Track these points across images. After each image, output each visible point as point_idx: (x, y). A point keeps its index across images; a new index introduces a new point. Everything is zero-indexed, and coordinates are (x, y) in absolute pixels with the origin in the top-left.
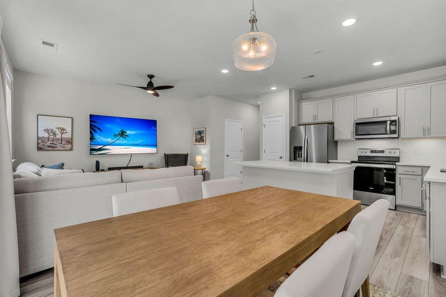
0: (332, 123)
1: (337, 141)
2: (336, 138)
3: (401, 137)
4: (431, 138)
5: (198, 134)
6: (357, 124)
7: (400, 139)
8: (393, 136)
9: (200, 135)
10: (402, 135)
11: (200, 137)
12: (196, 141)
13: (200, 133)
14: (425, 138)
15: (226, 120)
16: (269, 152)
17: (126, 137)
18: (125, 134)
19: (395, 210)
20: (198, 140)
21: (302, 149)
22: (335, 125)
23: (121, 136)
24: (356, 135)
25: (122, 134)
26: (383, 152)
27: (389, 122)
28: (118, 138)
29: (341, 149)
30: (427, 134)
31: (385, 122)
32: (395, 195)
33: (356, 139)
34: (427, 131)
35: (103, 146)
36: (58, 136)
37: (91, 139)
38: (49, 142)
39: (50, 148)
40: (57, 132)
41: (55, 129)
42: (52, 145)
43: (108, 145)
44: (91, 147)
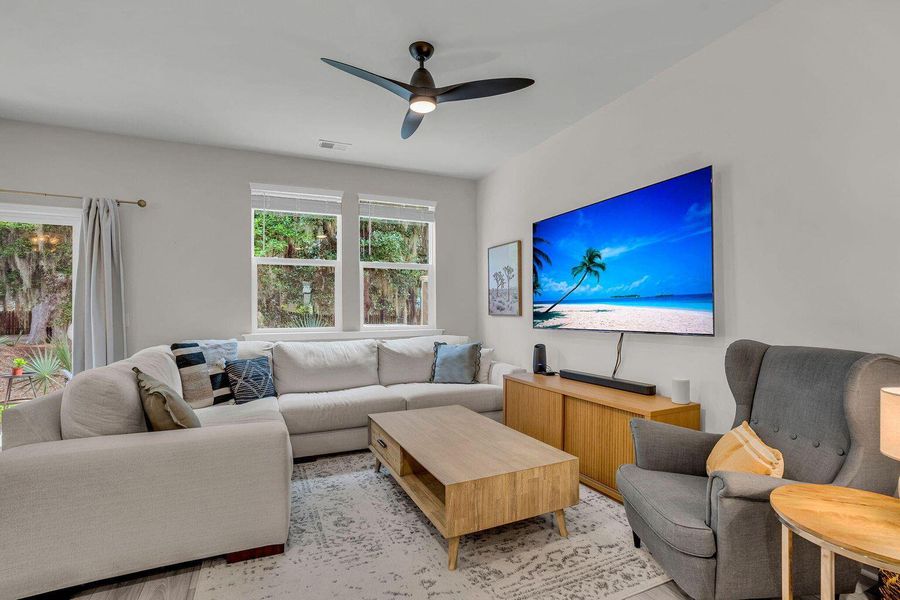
17: (600, 270)
18: (597, 260)
23: (589, 269)
25: (591, 264)
28: (580, 276)
35: (551, 305)
36: (506, 286)
37: (534, 288)
38: (499, 299)
39: (498, 312)
40: (505, 277)
41: (503, 272)
42: (500, 304)
43: (561, 301)
44: (535, 308)
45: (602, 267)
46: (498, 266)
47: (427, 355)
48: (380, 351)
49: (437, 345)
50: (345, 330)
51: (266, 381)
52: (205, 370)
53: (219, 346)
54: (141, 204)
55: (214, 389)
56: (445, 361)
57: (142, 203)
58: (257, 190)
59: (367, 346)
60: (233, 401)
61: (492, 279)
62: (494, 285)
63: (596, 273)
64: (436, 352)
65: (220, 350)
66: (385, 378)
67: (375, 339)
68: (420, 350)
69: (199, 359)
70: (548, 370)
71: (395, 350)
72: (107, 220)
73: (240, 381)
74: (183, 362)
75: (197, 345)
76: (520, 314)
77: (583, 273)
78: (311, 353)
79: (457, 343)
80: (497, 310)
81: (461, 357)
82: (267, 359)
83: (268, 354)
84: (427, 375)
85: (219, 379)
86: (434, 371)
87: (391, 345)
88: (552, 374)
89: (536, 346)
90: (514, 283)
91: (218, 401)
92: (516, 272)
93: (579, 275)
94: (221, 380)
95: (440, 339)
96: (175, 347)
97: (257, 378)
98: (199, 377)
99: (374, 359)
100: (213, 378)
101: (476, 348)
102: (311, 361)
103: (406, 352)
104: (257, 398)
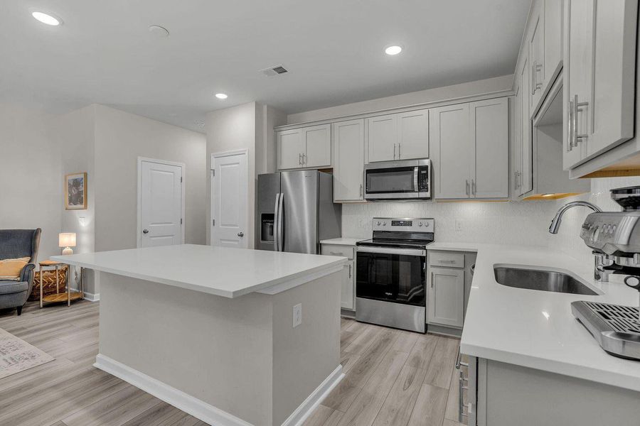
0: (330, 170)
1: (340, 205)
2: (338, 197)
3: (436, 197)
4: (476, 199)
5: (74, 186)
6: (368, 172)
7: (434, 200)
8: (423, 195)
9: (77, 189)
10: (437, 196)
11: (77, 193)
12: (71, 201)
13: (76, 183)
14: (468, 199)
15: (140, 159)
16: (222, 225)
19: (425, 333)
20: (73, 198)
21: (273, 219)
22: (335, 174)
24: (367, 193)
26: (409, 223)
27: (416, 170)
29: (346, 218)
30: (471, 193)
31: (411, 169)
32: (425, 306)
33: (367, 199)
34: (471, 186)
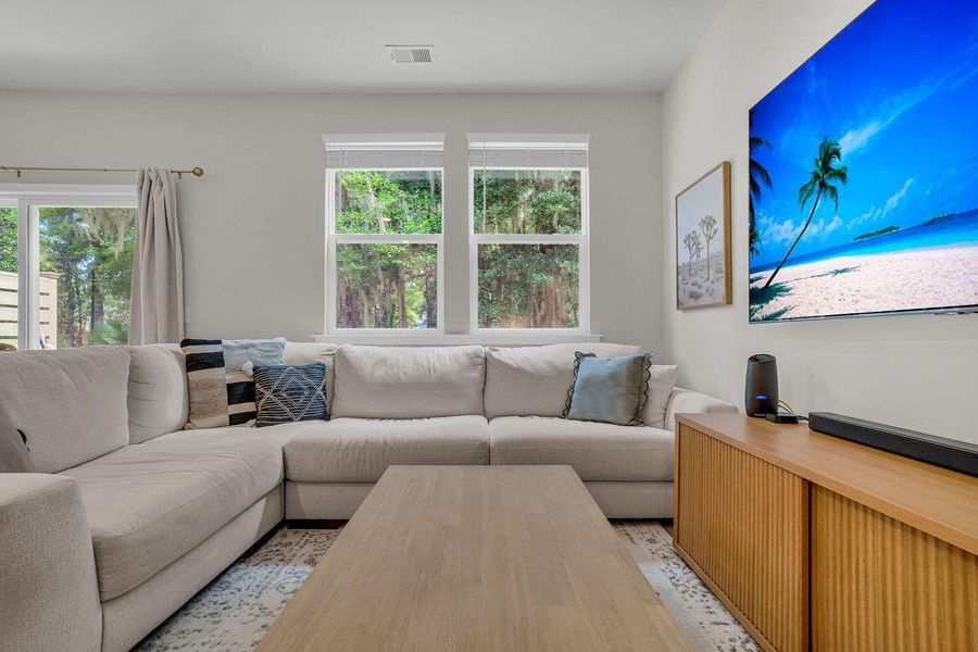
17: (838, 183)
18: (835, 163)
35: (773, 272)
36: (703, 254)
37: (751, 242)
38: (691, 280)
39: (692, 302)
40: (702, 239)
41: (699, 231)
42: (696, 289)
43: (786, 262)
44: (751, 281)
45: (841, 175)
46: (690, 221)
47: (560, 372)
48: (486, 363)
49: (580, 357)
50: (448, 332)
51: (308, 398)
52: (221, 376)
53: (253, 346)
54: (199, 173)
55: (230, 403)
56: (588, 382)
57: (198, 171)
58: (333, 145)
59: (468, 355)
60: (252, 422)
61: (682, 244)
62: (685, 258)
63: (834, 191)
64: (577, 367)
65: (250, 350)
66: (492, 404)
67: (484, 346)
68: (550, 363)
69: (216, 361)
70: (781, 411)
71: (510, 362)
72: (159, 194)
73: (268, 394)
74: (193, 363)
75: (219, 342)
76: (729, 300)
77: (814, 197)
78: (383, 361)
79: (612, 355)
80: (690, 301)
81: (613, 377)
82: (322, 367)
83: (328, 361)
84: (560, 405)
85: (241, 390)
86: (570, 399)
87: (505, 355)
88: (791, 420)
89: (754, 359)
90: (718, 245)
91: (236, 420)
92: (720, 225)
93: (808, 202)
94: (241, 392)
95: (585, 348)
96: (185, 343)
97: (295, 392)
98: (210, 385)
99: (476, 374)
100: (231, 387)
101: (641, 364)
102: (380, 373)
103: (527, 367)
104: (291, 420)
